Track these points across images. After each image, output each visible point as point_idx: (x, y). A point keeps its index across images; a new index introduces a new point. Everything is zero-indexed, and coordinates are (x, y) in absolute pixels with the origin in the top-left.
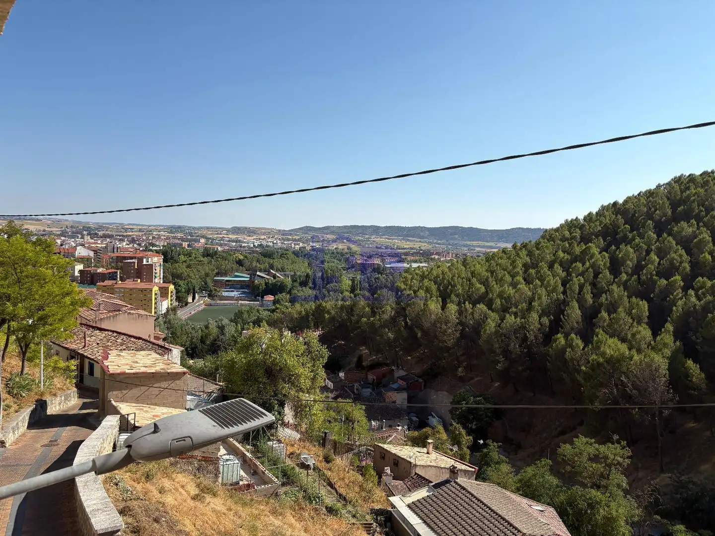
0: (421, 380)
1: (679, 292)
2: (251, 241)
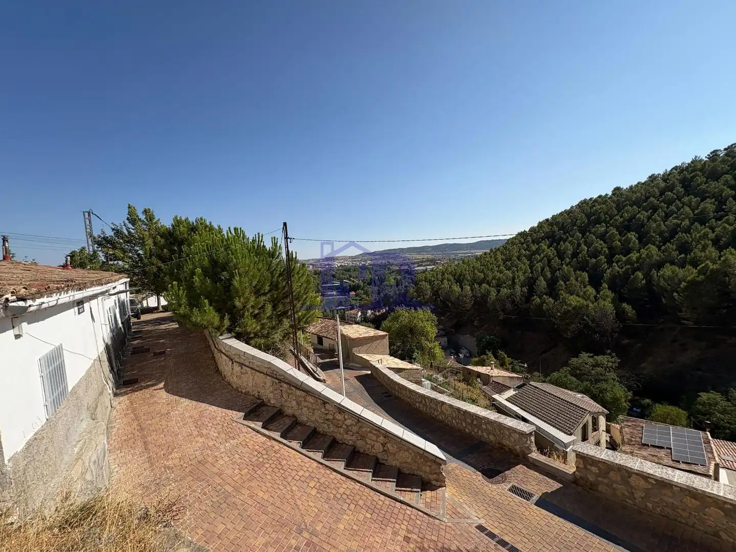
0: (453, 330)
1: (606, 266)
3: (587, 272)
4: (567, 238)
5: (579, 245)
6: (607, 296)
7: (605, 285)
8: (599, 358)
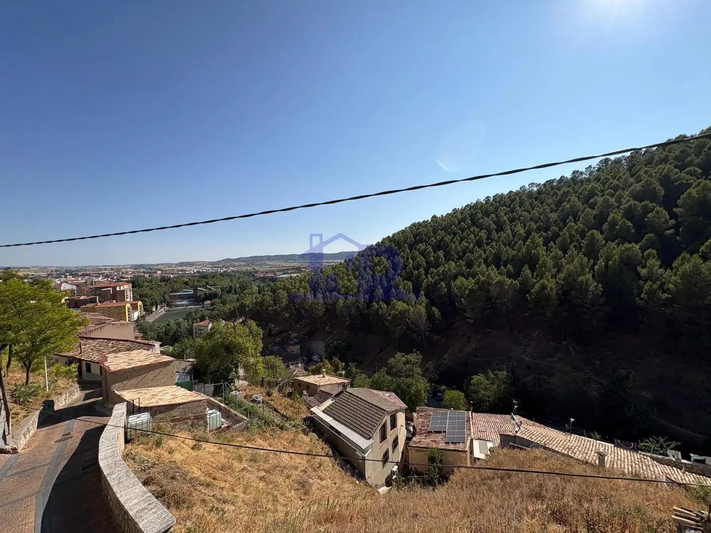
0: (306, 337)
1: (424, 276)
2: (192, 270)
3: (412, 281)
4: (400, 253)
5: (408, 259)
6: (423, 302)
7: (422, 292)
8: (409, 357)
